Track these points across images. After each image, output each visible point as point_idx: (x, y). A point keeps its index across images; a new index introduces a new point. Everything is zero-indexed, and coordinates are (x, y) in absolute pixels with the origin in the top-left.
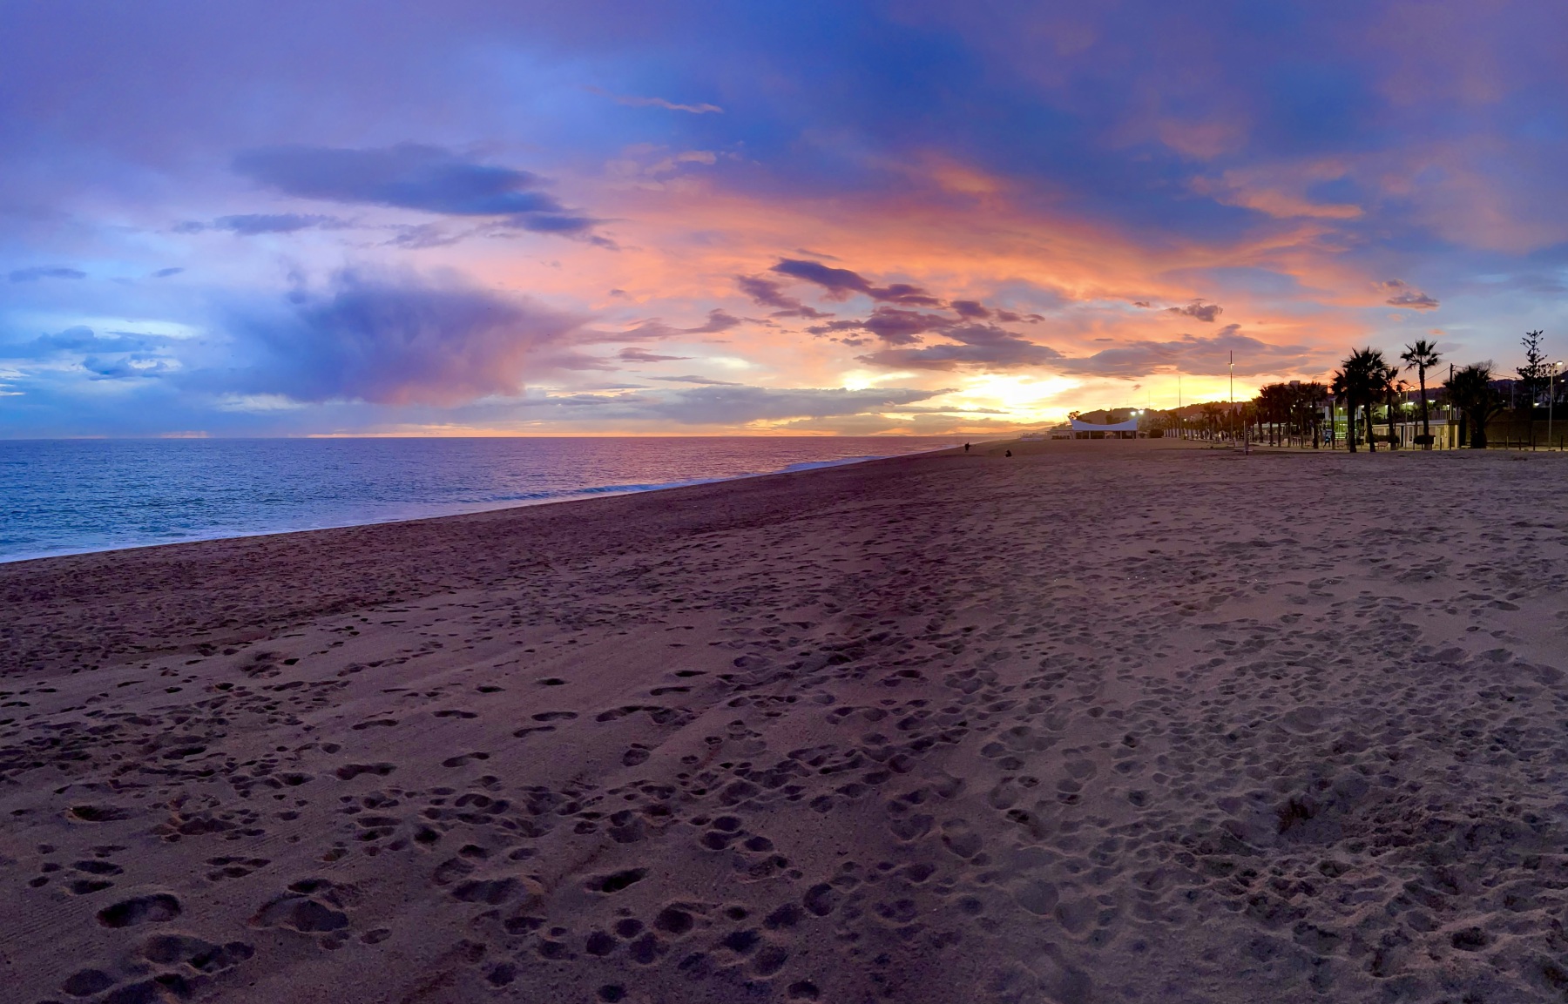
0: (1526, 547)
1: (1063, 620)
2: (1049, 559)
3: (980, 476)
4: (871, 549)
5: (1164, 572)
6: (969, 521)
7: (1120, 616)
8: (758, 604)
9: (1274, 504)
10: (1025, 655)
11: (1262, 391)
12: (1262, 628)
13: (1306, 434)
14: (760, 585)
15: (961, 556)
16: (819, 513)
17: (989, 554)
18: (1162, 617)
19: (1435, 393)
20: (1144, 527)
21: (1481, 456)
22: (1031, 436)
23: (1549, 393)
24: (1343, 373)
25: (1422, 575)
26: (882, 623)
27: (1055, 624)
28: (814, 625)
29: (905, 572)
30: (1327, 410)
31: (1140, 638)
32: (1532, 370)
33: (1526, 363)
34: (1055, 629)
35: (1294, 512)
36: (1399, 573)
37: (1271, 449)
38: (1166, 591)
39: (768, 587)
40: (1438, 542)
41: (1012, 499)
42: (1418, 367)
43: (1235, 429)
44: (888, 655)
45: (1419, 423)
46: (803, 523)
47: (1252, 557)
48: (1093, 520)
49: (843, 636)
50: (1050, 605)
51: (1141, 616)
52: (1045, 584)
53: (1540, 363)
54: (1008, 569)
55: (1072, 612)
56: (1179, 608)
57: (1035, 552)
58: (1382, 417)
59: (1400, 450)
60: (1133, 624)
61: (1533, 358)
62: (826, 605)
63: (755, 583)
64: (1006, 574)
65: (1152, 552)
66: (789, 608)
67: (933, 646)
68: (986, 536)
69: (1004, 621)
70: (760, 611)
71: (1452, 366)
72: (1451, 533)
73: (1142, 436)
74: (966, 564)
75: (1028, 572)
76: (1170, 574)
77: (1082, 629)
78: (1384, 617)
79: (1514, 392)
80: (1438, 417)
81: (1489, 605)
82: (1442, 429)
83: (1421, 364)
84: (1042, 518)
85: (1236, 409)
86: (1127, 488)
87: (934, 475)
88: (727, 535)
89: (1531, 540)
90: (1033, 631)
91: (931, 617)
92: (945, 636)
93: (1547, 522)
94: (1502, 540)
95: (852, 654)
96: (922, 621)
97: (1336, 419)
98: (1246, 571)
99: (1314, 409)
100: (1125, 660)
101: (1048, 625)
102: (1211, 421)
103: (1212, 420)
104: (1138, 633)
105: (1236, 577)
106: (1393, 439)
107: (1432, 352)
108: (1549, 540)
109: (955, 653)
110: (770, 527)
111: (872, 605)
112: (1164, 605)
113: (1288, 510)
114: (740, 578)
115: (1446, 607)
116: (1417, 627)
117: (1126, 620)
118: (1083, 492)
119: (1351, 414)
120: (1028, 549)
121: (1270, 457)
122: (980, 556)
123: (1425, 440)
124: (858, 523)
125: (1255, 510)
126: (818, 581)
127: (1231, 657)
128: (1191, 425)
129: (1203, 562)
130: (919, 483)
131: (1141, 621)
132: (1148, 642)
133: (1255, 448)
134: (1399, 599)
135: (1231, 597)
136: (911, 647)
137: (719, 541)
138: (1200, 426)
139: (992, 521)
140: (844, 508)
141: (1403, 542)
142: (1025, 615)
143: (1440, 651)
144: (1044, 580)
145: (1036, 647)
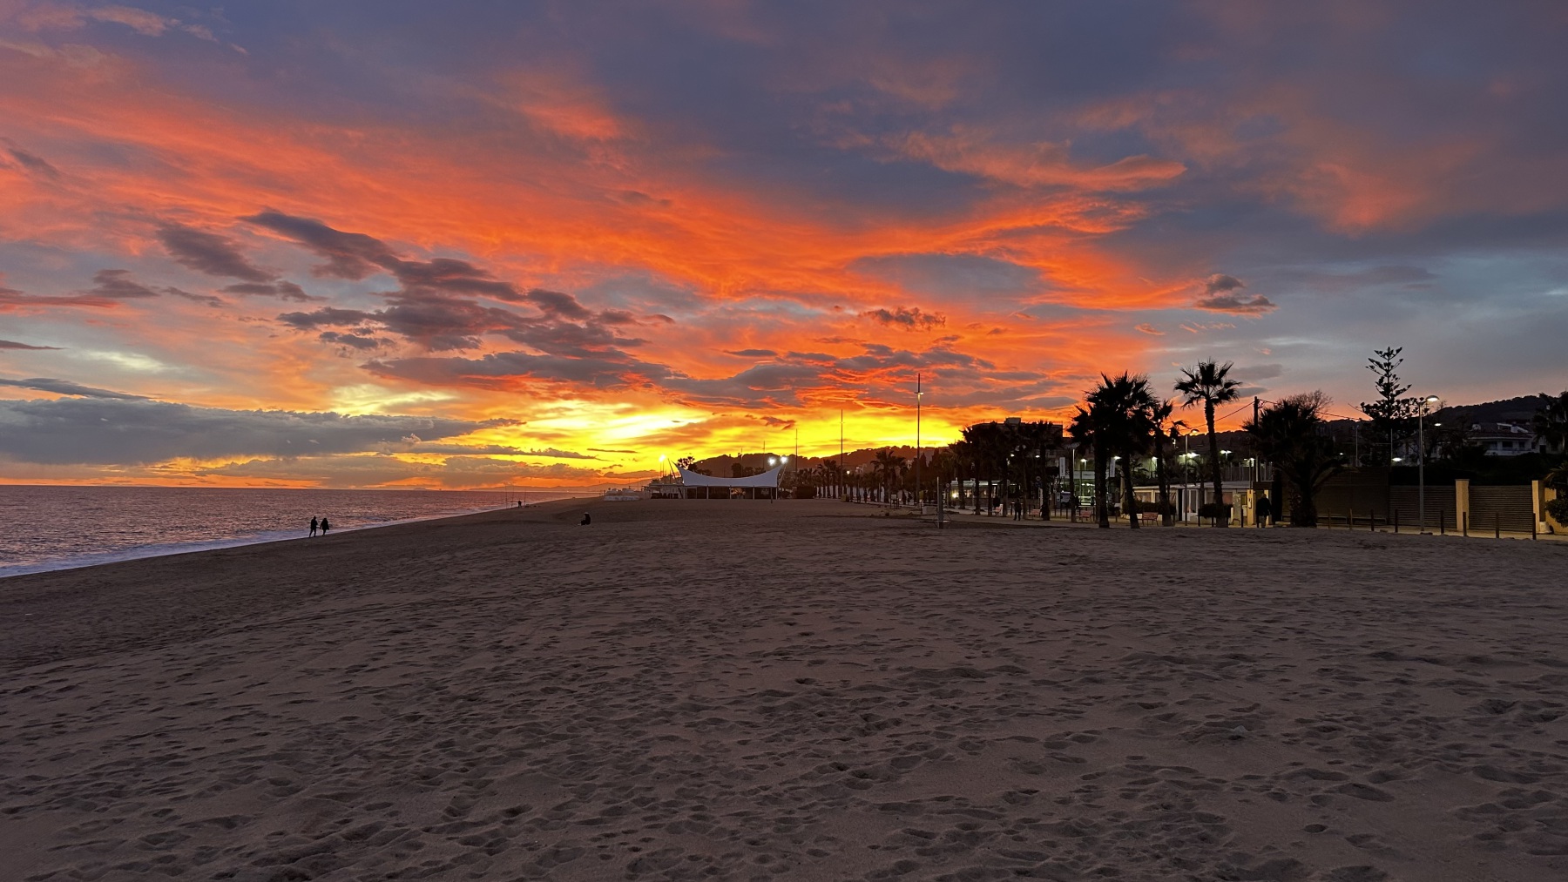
0: (1397, 695)
1: (665, 793)
2: (644, 692)
3: (541, 555)
4: (359, 681)
5: (820, 715)
6: (521, 629)
7: (754, 787)
8: (139, 793)
9: (987, 609)
10: (604, 852)
11: (965, 432)
12: (975, 812)
13: (1030, 497)
14: (147, 756)
15: (506, 688)
16: (272, 619)
17: (551, 684)
18: (819, 789)
19: (1230, 439)
20: (788, 640)
21: (1309, 540)
22: (620, 493)
23: (1416, 442)
24: (1088, 410)
25: (1225, 733)
26: (369, 808)
27: (653, 799)
28: (245, 820)
29: (414, 718)
30: (1062, 462)
31: (786, 823)
32: (1387, 407)
33: (1375, 397)
34: (653, 809)
35: (1018, 622)
36: (1187, 729)
37: (975, 520)
38: (824, 747)
39: (161, 760)
40: (1248, 679)
41: (590, 595)
42: (1203, 401)
43: (922, 488)
44: (379, 862)
45: (1206, 485)
46: (240, 637)
47: (954, 694)
48: (713, 628)
49: (298, 836)
50: (644, 768)
51: (786, 786)
52: (637, 734)
53: (1400, 397)
54: (580, 710)
55: (680, 780)
56: (845, 775)
57: (623, 680)
58: (1149, 474)
59: (1177, 525)
60: (775, 799)
61: (1387, 389)
62: (273, 782)
63: (138, 752)
64: (576, 717)
65: (801, 682)
66: (200, 795)
67: (456, 843)
68: (547, 655)
69: (571, 797)
70: (142, 805)
71: (1257, 401)
72: (1269, 665)
73: (785, 495)
74: (513, 701)
75: (612, 713)
76: (830, 718)
77: (694, 809)
78: (1167, 800)
79: (1358, 440)
80: (1235, 478)
81: (1341, 790)
82: (1244, 495)
83: (1207, 397)
84: (633, 625)
85: (924, 457)
86: (763, 577)
87: (469, 553)
88: (89, 667)
89: (1403, 682)
90: (617, 812)
91: (455, 793)
92: (475, 824)
93: (1430, 653)
94: (1355, 680)
95: (313, 867)
96: (441, 798)
97: (1076, 476)
98: (948, 716)
99: (1043, 460)
100: (763, 860)
101: (642, 802)
102: (887, 476)
103: (889, 474)
104: (781, 815)
105: (931, 726)
106: (1165, 507)
107: (1224, 380)
108: (1434, 684)
109: (491, 853)
110: (175, 648)
111: (353, 777)
112: (821, 770)
113: (1007, 619)
114: (108, 746)
115: (1268, 788)
116: (1222, 819)
117: (763, 793)
118: (697, 583)
119: (1100, 466)
120: (613, 676)
121: (976, 532)
122: (537, 688)
123: (1217, 511)
124: (339, 635)
125: (958, 617)
126: (260, 741)
127: (928, 859)
128: (855, 480)
129: (879, 699)
130: (444, 567)
131: (787, 795)
132: (798, 830)
133: (953, 517)
134: (1191, 771)
135: (925, 761)
136: (418, 846)
137: (72, 678)
138: (871, 481)
139: (558, 630)
140: (317, 610)
141: (1192, 677)
142: (607, 785)
143: (1262, 863)
144: (637, 727)
145: (622, 838)
